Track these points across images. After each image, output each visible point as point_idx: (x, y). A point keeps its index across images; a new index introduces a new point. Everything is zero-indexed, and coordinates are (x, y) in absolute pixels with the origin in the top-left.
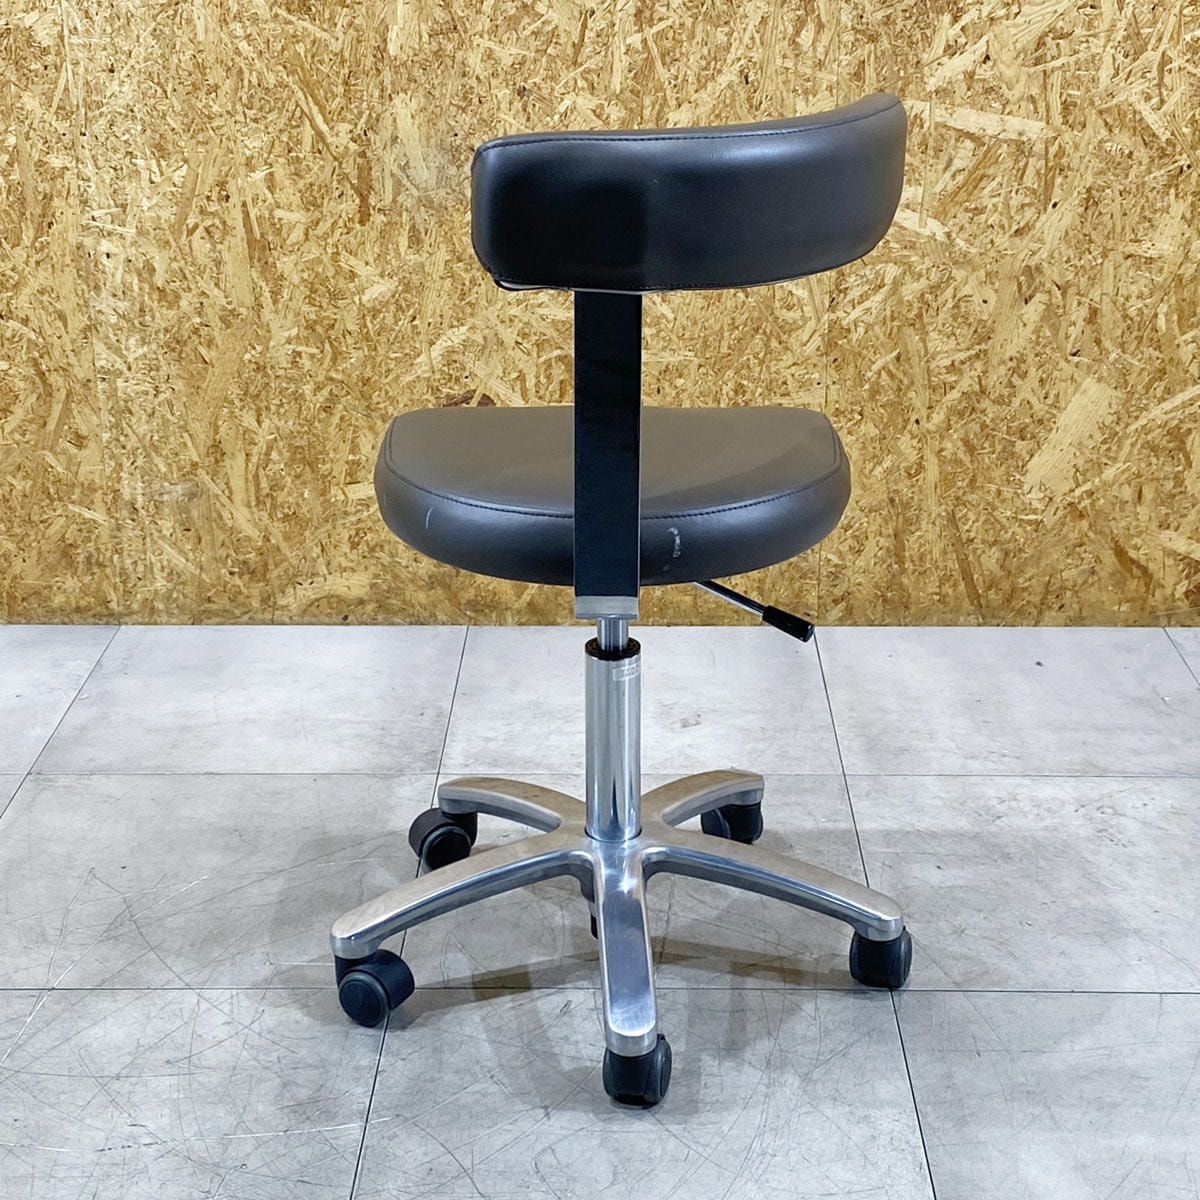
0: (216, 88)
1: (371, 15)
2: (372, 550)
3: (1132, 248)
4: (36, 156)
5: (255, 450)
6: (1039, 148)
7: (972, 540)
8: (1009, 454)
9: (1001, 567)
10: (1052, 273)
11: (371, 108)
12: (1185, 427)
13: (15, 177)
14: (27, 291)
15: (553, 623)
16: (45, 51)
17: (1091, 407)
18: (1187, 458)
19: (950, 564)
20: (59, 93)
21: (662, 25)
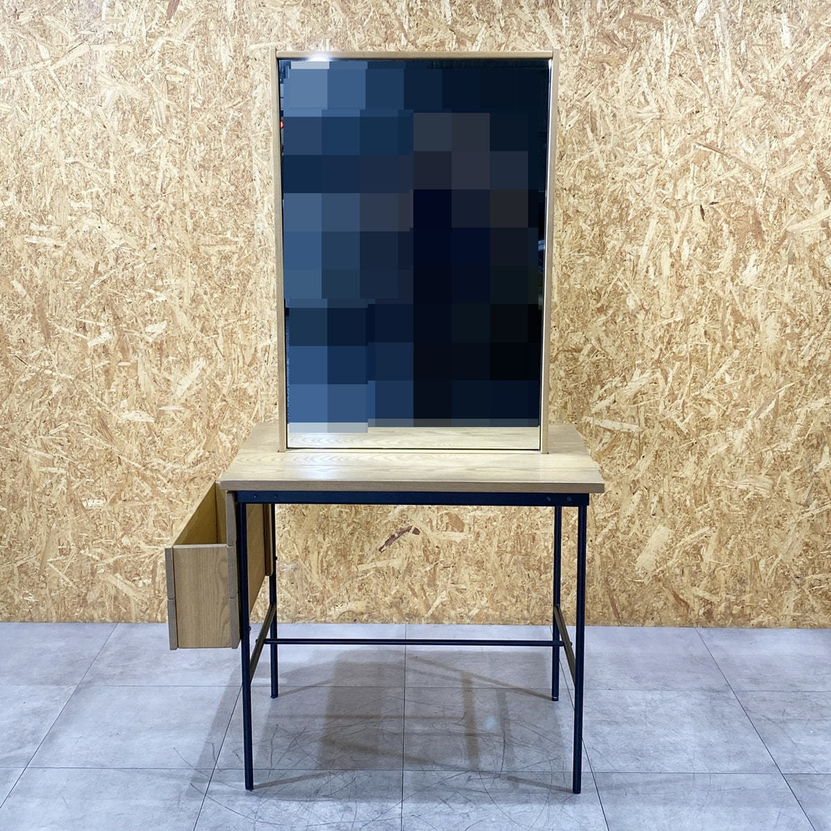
2: (367, 592)
3: (675, 474)
4: (244, 436)
5: (322, 550)
6: (636, 435)
7: (615, 590)
8: (628, 555)
9: (628, 601)
10: (643, 483)
12: (699, 545)
13: (235, 444)
15: (442, 623)
16: (251, 397)
17: (661, 536)
18: (701, 557)
19: (606, 600)
20: (255, 412)
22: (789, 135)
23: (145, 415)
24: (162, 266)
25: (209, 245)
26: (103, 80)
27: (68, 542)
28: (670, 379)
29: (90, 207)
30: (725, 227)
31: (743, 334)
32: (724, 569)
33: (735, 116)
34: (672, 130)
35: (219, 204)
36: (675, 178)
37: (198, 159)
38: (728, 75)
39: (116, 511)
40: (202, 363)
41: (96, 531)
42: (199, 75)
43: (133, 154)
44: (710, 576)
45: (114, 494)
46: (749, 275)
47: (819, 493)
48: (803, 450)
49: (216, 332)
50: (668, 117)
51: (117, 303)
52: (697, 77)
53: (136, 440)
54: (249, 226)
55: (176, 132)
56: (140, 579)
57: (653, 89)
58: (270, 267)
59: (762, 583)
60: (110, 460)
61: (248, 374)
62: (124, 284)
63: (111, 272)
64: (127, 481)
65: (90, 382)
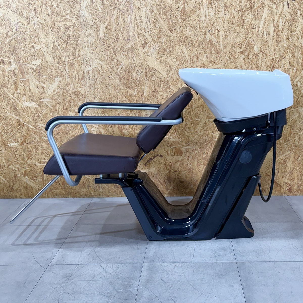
23: (35, 103)
24: (38, 32)
25: (59, 22)
27: (3, 163)
29: (3, 4)
30: (299, 12)
32: (297, 170)
35: (63, 2)
39: (24, 148)
40: (59, 79)
41: (15, 157)
44: (290, 173)
45: (22, 141)
49: (64, 64)
51: (18, 50)
53: (31, 115)
54: (78, 12)
56: (37, 179)
58: (88, 32)
60: (20, 125)
61: (81, 84)
62: (21, 41)
63: (14, 36)
64: (28, 134)
65: (8, 88)
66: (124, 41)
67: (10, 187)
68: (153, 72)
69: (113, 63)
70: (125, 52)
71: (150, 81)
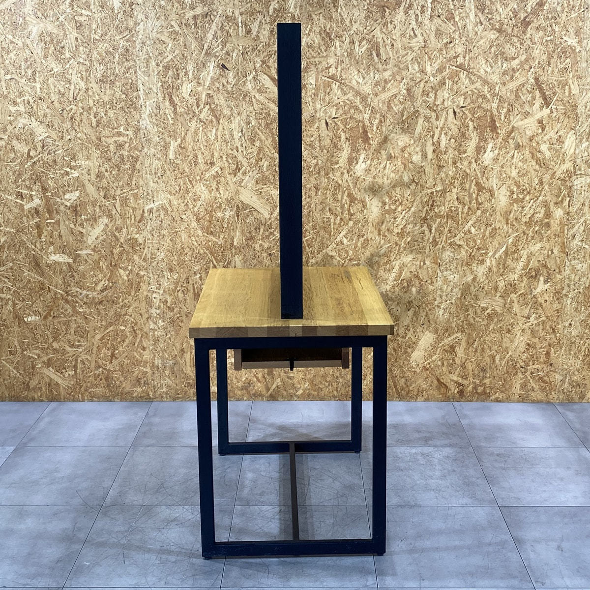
0: (187, 253)
1: (229, 235)
4: (136, 272)
7: (396, 376)
8: (406, 352)
9: (405, 384)
10: (415, 303)
11: (229, 259)
12: (454, 345)
13: (130, 277)
14: (132, 308)
15: (278, 400)
16: (141, 244)
17: (428, 339)
18: (456, 353)
19: (391, 384)
20: (144, 255)
21: (308, 238)
22: (515, 59)
23: (67, 257)
24: (75, 152)
25: (108, 137)
26: (30, 20)
27: (15, 346)
28: (433, 231)
29: (23, 110)
30: (471, 124)
31: (483, 199)
32: (471, 362)
33: (477, 45)
34: (434, 54)
35: (114, 108)
36: (435, 89)
37: (99, 76)
38: (472, 16)
39: (48, 324)
40: (105, 220)
41: (34, 338)
42: (98, 16)
43: (53, 72)
44: (462, 366)
45: (46, 313)
46: (488, 157)
47: (537, 309)
48: (525, 279)
49: (114, 199)
50: (430, 46)
51: (44, 178)
52: (451, 17)
53: (60, 275)
54: (136, 123)
55: (83, 56)
56: (66, 371)
57: (420, 26)
58: (152, 152)
59: (498, 370)
60: (42, 289)
61: (138, 228)
62: (49, 164)
63: (39, 156)
64: (55, 303)
65: (26, 234)
66: (205, 165)
67: (24, 383)
68: (248, 210)
69: (188, 198)
70: (207, 181)
71: (243, 223)
